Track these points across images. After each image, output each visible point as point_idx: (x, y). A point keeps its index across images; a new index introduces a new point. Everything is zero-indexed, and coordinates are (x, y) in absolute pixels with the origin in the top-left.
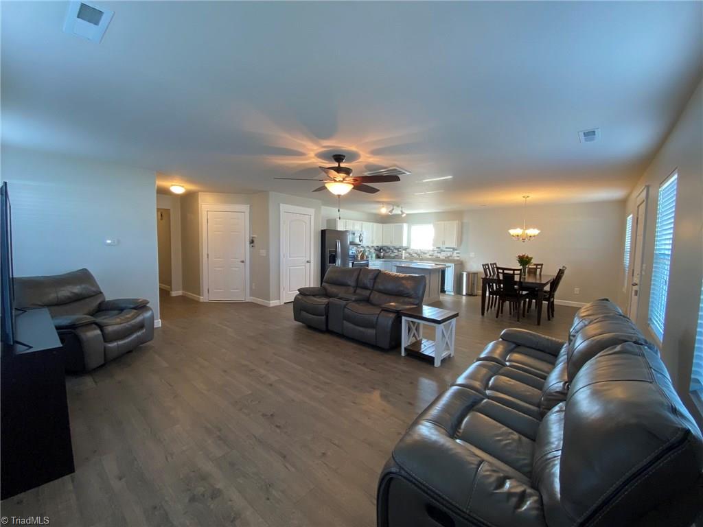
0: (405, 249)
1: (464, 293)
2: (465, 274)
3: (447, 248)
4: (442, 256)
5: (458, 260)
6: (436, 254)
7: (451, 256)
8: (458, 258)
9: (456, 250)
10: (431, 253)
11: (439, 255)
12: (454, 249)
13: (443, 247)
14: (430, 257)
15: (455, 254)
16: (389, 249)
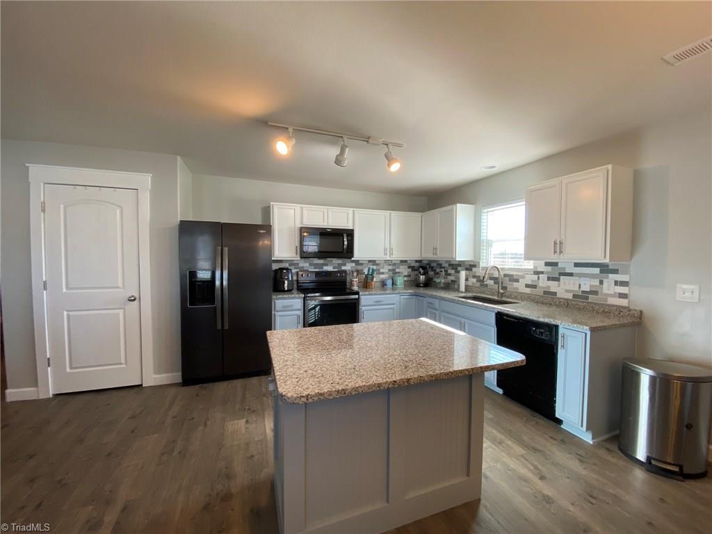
0: (470, 267)
1: (641, 453)
2: (645, 376)
3: (577, 265)
4: (565, 288)
5: (620, 309)
6: (543, 282)
7: (595, 293)
8: (624, 302)
9: (615, 271)
10: (530, 279)
11: (553, 287)
12: (605, 269)
13: (566, 262)
14: (528, 290)
15: (609, 288)
16: (440, 265)
